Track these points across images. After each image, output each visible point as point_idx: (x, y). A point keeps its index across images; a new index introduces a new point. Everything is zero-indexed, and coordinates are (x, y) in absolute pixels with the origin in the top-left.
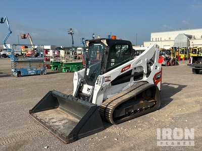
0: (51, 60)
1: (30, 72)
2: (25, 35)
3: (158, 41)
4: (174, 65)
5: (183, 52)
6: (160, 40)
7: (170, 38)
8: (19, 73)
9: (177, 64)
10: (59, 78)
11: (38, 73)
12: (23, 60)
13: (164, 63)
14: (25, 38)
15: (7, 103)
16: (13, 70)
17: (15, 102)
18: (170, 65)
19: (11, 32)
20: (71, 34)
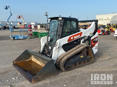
0: (33, 31)
1: (20, 37)
2: (19, 16)
3: (101, 20)
4: (107, 35)
5: (115, 27)
6: (101, 19)
7: (108, 18)
8: (14, 38)
9: (109, 34)
10: (36, 41)
11: (25, 38)
12: (16, 31)
13: (101, 33)
14: (19, 18)
15: (4, 53)
16: (11, 36)
17: (9, 52)
18: (104, 35)
19: (12, 15)
20: (47, 16)
